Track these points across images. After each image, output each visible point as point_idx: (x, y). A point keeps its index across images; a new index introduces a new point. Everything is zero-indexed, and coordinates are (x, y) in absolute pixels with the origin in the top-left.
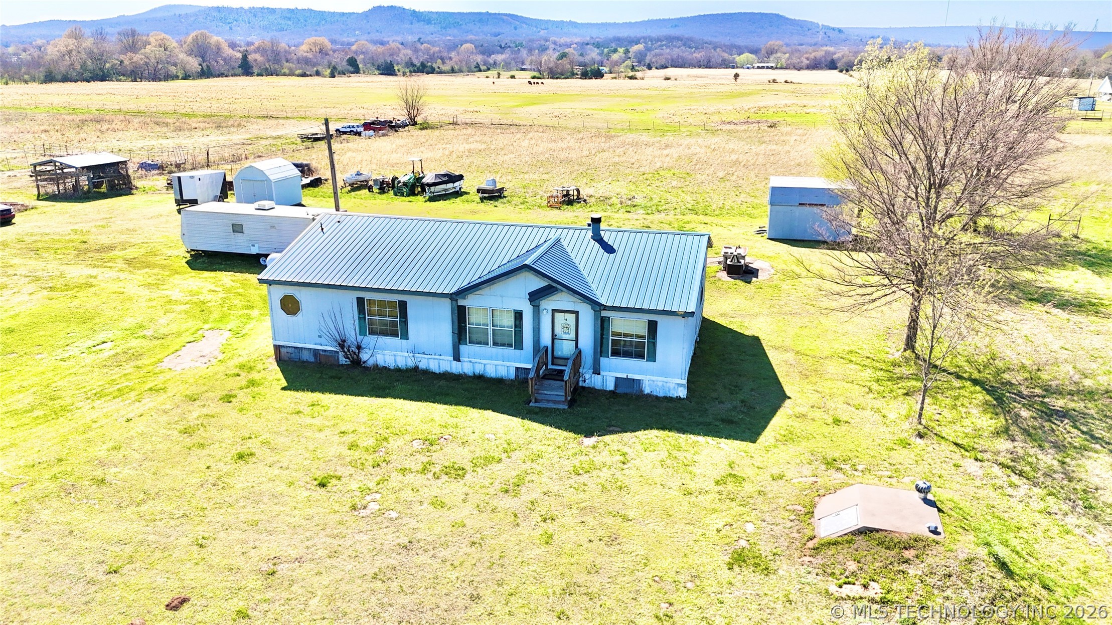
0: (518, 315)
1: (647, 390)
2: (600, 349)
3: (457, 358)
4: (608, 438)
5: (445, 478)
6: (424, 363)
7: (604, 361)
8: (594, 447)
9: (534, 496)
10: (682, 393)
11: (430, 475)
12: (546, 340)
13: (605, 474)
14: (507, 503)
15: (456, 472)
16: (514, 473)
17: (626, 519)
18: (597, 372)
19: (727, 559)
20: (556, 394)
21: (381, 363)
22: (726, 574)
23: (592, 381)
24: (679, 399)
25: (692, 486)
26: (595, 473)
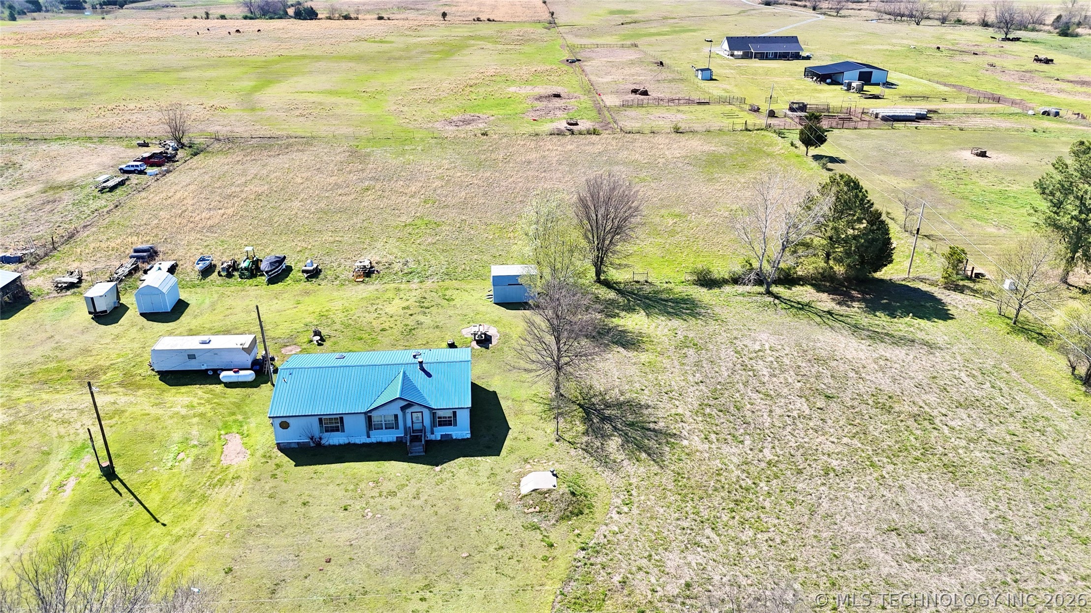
0: (396, 416)
1: (454, 438)
2: (433, 425)
3: (369, 437)
4: (445, 465)
5: (390, 497)
6: (353, 440)
7: (435, 429)
8: (441, 471)
9: (426, 497)
10: (469, 436)
11: (384, 497)
12: (409, 424)
13: (448, 482)
14: (416, 503)
15: (392, 494)
16: (415, 490)
17: (460, 500)
18: (432, 433)
19: (494, 507)
20: (418, 449)
21: (332, 443)
22: (494, 513)
23: (433, 437)
24: (468, 439)
25: (479, 481)
26: (444, 483)
